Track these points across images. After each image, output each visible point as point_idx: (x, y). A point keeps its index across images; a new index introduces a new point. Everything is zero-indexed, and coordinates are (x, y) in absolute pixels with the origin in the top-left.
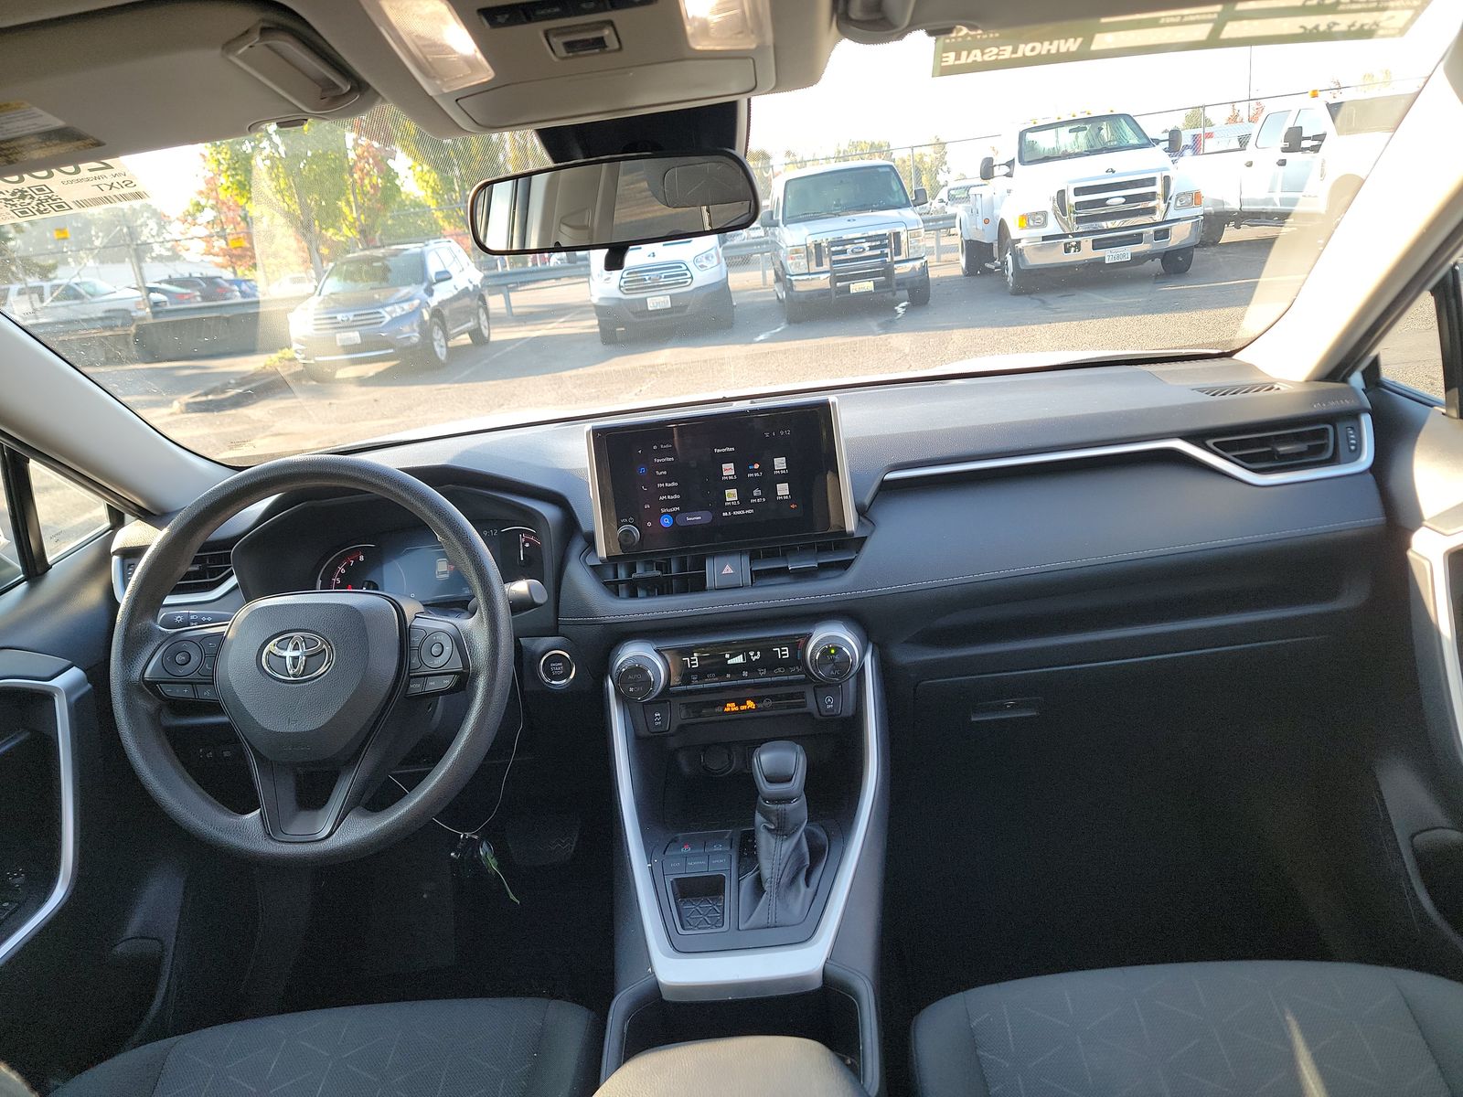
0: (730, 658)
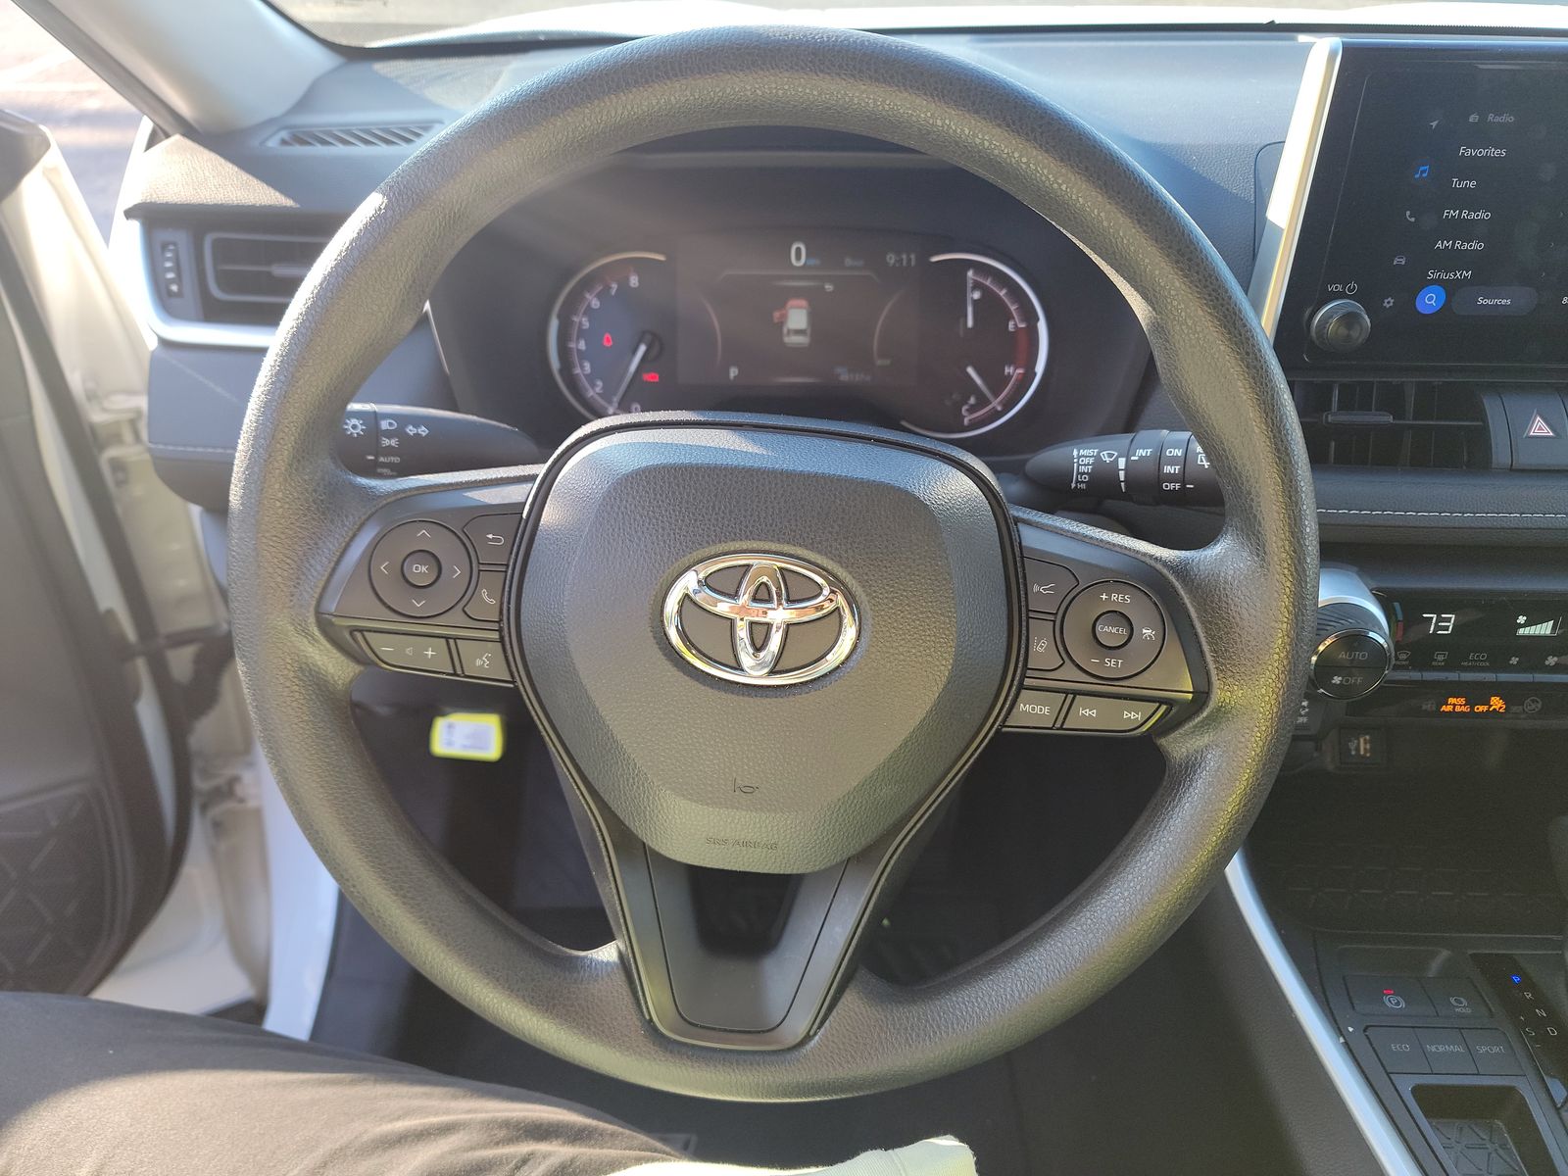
0: (1524, 626)
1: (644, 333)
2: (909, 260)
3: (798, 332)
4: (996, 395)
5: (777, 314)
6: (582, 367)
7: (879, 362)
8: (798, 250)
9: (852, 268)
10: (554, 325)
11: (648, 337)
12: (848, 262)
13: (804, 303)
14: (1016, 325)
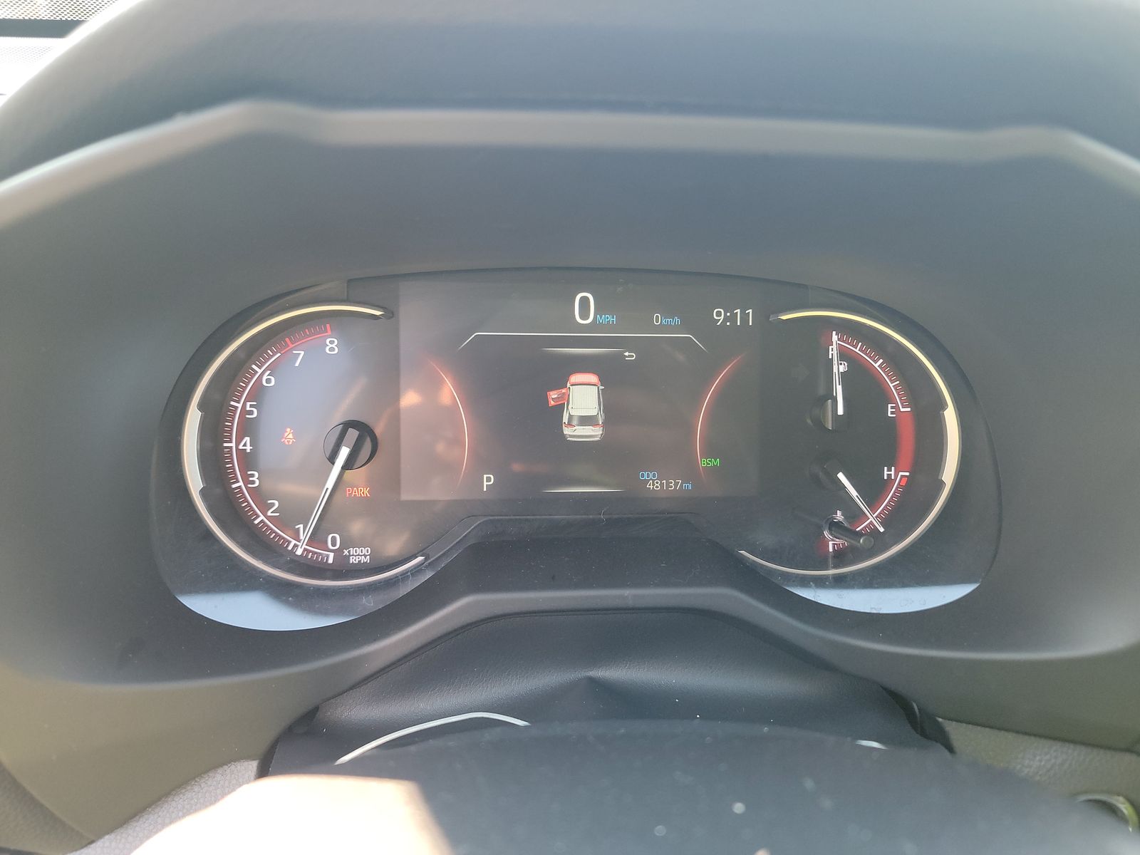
1: (348, 425)
2: (745, 317)
3: (586, 421)
4: (872, 507)
5: (553, 395)
6: (247, 481)
7: (704, 463)
8: (584, 301)
9: (661, 329)
10: (193, 418)
11: (353, 434)
12: (658, 320)
13: (593, 378)
14: (897, 407)
